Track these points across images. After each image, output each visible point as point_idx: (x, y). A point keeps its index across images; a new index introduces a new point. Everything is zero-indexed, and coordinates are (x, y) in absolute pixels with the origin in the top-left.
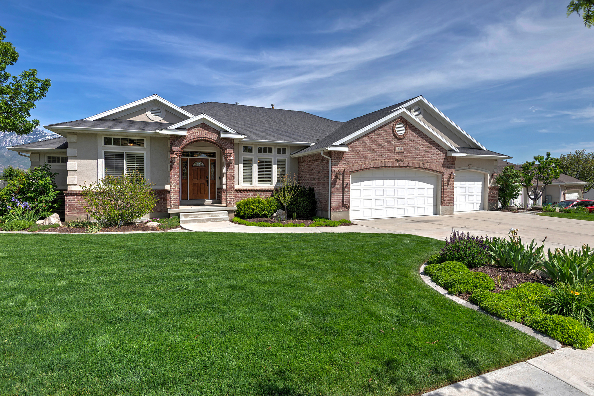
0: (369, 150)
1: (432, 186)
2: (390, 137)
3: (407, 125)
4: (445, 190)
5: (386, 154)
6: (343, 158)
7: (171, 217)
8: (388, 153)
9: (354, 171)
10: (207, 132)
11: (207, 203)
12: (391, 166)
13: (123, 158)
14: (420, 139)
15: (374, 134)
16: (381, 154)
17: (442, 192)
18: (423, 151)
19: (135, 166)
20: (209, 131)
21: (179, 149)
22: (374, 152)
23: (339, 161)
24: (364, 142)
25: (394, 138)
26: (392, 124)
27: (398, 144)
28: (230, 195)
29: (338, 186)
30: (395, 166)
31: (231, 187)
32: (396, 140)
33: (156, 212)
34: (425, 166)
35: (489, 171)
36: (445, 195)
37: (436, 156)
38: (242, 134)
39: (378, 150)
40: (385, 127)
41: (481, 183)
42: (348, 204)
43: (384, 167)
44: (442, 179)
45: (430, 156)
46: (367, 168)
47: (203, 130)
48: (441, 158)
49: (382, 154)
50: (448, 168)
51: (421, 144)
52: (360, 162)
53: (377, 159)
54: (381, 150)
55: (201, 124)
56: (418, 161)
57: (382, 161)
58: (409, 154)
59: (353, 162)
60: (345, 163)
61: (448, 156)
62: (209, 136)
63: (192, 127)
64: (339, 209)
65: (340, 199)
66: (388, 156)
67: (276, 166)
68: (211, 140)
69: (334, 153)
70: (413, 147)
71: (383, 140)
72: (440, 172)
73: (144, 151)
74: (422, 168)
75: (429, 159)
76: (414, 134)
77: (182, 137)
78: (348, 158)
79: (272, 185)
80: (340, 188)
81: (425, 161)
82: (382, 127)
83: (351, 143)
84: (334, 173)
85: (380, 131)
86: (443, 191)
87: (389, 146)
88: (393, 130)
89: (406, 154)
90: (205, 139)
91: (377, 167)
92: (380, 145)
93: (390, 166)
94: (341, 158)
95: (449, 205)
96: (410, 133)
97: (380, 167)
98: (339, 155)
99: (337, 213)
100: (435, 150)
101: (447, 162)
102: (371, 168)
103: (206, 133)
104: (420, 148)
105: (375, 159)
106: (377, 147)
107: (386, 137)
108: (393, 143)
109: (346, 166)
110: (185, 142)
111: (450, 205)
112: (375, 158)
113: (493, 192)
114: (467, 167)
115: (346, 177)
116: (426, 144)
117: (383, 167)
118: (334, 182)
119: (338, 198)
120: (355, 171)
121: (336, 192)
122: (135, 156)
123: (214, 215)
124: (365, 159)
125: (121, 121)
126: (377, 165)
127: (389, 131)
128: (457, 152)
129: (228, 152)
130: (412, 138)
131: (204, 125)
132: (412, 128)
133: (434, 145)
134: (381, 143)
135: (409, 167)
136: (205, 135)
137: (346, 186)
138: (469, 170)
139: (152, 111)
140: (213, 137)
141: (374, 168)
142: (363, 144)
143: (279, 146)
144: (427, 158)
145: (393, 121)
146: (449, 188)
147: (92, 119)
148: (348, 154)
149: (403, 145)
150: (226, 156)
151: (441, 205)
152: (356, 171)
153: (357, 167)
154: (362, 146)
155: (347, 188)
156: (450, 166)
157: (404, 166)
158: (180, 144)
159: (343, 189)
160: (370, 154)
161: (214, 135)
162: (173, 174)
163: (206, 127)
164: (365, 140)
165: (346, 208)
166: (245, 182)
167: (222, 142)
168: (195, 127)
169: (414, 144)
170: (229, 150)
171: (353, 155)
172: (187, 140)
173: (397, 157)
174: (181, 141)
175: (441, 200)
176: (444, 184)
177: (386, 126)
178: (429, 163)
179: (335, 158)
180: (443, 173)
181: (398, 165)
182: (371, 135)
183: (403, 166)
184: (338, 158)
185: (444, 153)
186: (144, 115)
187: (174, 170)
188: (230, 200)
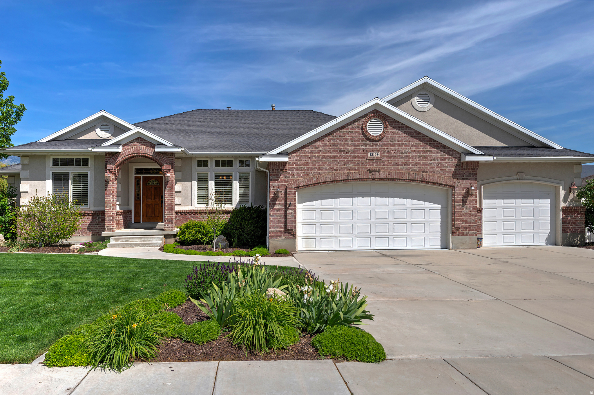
0: (325, 158)
1: (439, 207)
2: (359, 139)
3: (386, 120)
4: (457, 212)
5: (351, 163)
6: (286, 170)
7: (105, 240)
8: (355, 161)
9: (301, 187)
10: (143, 146)
11: (159, 226)
12: (359, 179)
13: (69, 178)
14: (409, 138)
15: (333, 137)
16: (344, 163)
17: (453, 215)
18: (417, 156)
19: (80, 186)
20: (145, 146)
21: (113, 167)
22: (333, 161)
23: (279, 174)
24: (317, 148)
25: (364, 139)
26: (361, 121)
27: (372, 149)
28: (168, 217)
29: (279, 205)
30: (366, 179)
31: (169, 208)
32: (368, 142)
33: (98, 235)
34: (419, 177)
35: (563, 183)
36: (458, 219)
37: (440, 163)
38: (179, 147)
39: (339, 158)
40: (350, 127)
41: (548, 201)
42: (292, 230)
43: (348, 180)
44: (452, 195)
45: (429, 163)
46: (320, 183)
47: (140, 144)
48: (451, 163)
49: (346, 163)
50: (463, 179)
51: (412, 146)
52: (311, 175)
53: (337, 170)
54: (345, 158)
55: (137, 138)
56: (407, 170)
57: (345, 172)
58: (392, 161)
59: (299, 175)
60: (288, 176)
61: (462, 161)
62: (145, 151)
63: (128, 143)
64: (281, 236)
65: (282, 223)
66: (355, 166)
67: (237, 182)
68: (147, 155)
69: (272, 164)
70: (398, 151)
71: (347, 144)
72: (447, 185)
73: (88, 170)
74: (413, 180)
75: (426, 168)
76: (400, 132)
77: (117, 154)
78: (293, 170)
79: (232, 206)
80: (281, 208)
81: (420, 170)
82: (344, 127)
83: (297, 150)
84: (273, 189)
85: (341, 132)
86: (455, 214)
87: (357, 151)
88: (362, 129)
89: (386, 161)
90: (140, 154)
91: (337, 181)
92: (342, 151)
93: (357, 179)
94: (283, 170)
95: (467, 235)
96: (391, 132)
97: (341, 180)
98: (279, 167)
99: (278, 241)
100: (438, 153)
101: (462, 169)
102: (328, 182)
103: (141, 148)
104: (410, 151)
105: (335, 170)
106: (338, 153)
107: (351, 139)
108: (364, 147)
109: (290, 180)
110: (120, 159)
111: (470, 235)
112: (335, 168)
113: (571, 217)
114: (515, 177)
115: (289, 194)
116: (421, 146)
117: (346, 180)
118: (273, 201)
119: (279, 221)
120: (303, 186)
121: (275, 214)
122: (81, 176)
123: (146, 239)
124: (319, 170)
125: (72, 140)
126: (337, 178)
127: (356, 132)
128: (478, 155)
129: (165, 167)
130: (396, 139)
131: (140, 139)
132: (395, 124)
133: (436, 146)
134: (344, 148)
135: (391, 179)
136: (140, 150)
137: (289, 206)
138: (521, 181)
139: (101, 128)
140: (148, 152)
141: (332, 181)
142: (315, 151)
143: (240, 157)
144: (424, 165)
145: (362, 117)
146: (467, 209)
147: (45, 140)
148: (293, 165)
149: (380, 149)
150: (164, 172)
151: (452, 235)
152: (305, 186)
153: (306, 182)
154: (315, 153)
155: (291, 209)
156: (468, 176)
157: (381, 177)
158: (114, 162)
159: (286, 209)
160: (326, 163)
161: (150, 149)
162: (108, 194)
163: (142, 142)
164: (318, 146)
165: (291, 235)
166: (199, 202)
167: (158, 157)
168: (131, 142)
169: (399, 146)
170: (167, 166)
171: (301, 165)
172: (122, 157)
173: (371, 165)
174: (115, 158)
175: (452, 226)
176: (455, 202)
177: (350, 124)
178: (427, 172)
179: (273, 170)
180: (453, 187)
181: (370, 177)
182: (327, 138)
183: (380, 179)
184: (278, 170)
185: (454, 158)
186: (93, 132)
187: (108, 190)
188: (168, 223)
